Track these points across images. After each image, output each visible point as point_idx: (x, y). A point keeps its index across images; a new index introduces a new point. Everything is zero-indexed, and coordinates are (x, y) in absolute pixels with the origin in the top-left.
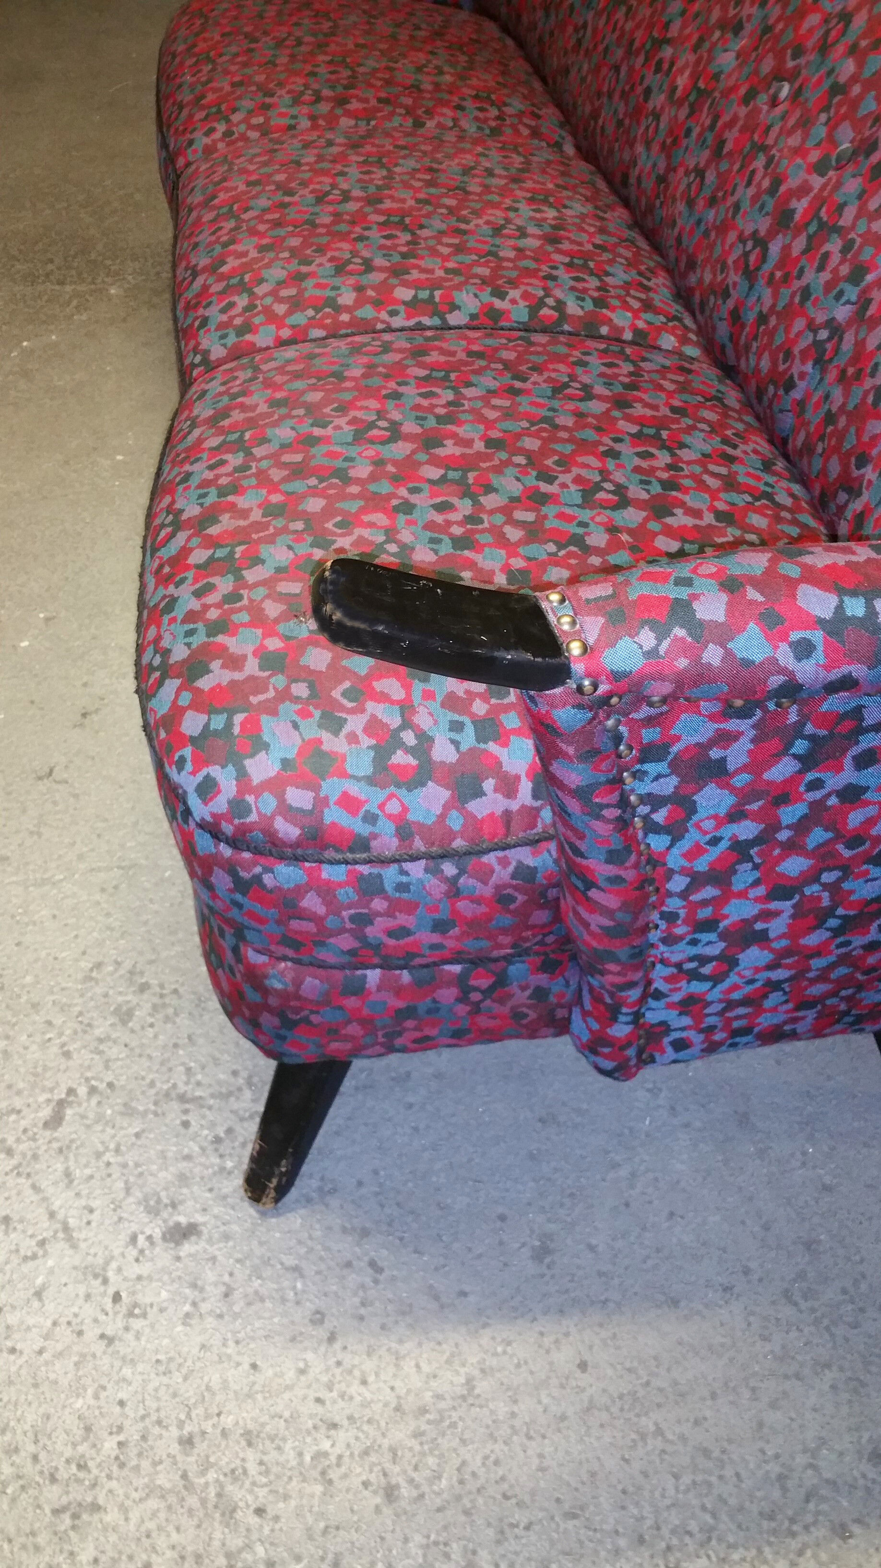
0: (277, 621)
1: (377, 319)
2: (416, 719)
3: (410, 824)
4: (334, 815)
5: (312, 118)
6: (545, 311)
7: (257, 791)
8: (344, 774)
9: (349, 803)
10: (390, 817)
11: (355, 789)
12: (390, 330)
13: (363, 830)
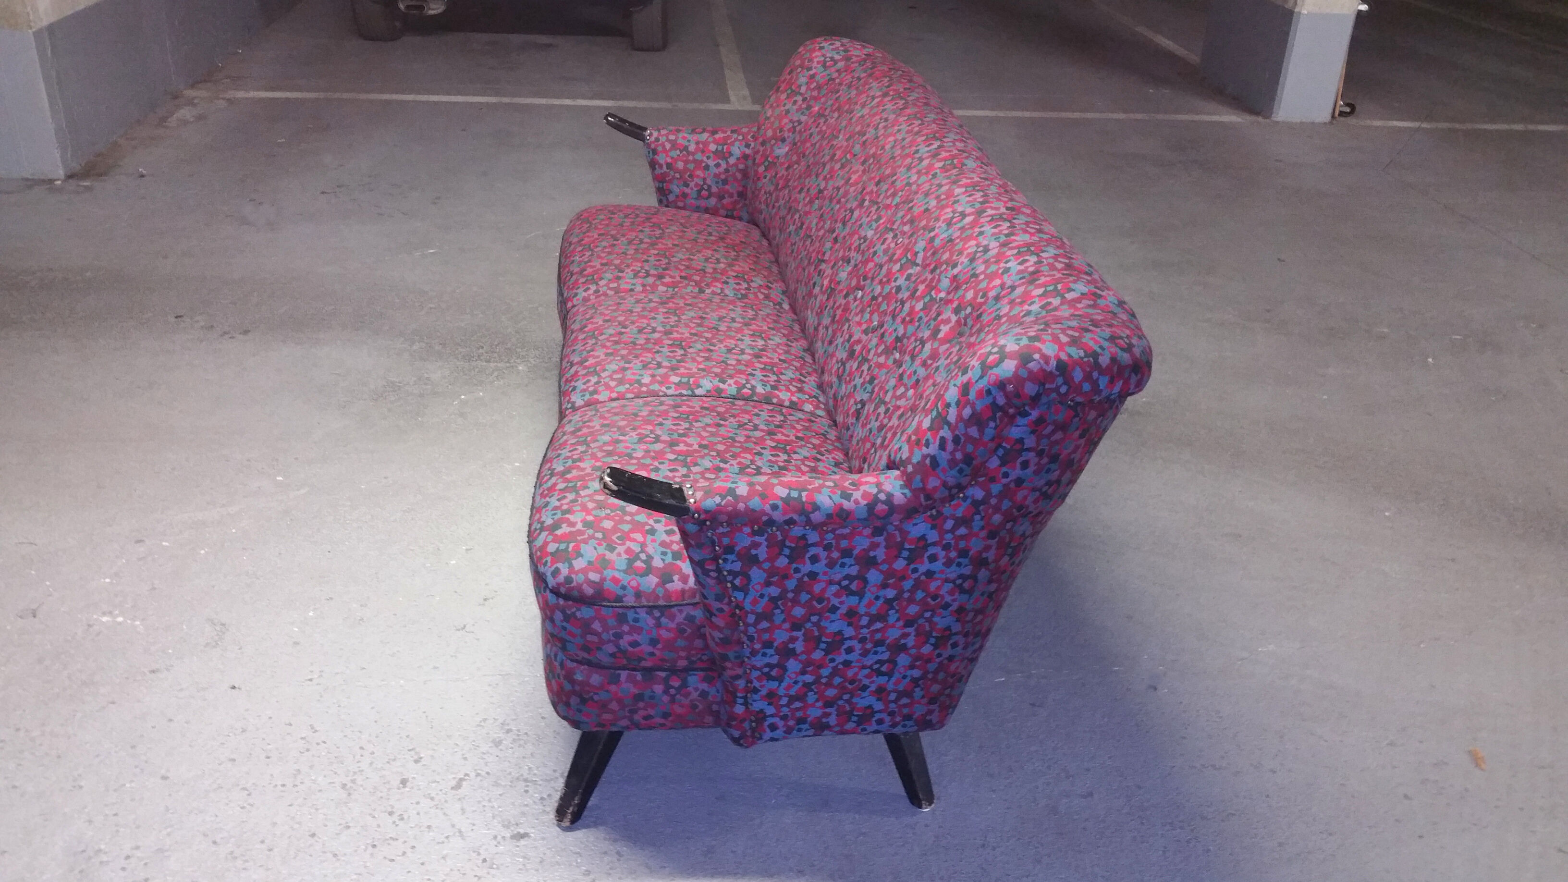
0: (592, 510)
1: (660, 390)
2: (647, 549)
3: (640, 592)
4: (608, 585)
5: (644, 286)
6: (745, 390)
7: (577, 573)
8: (613, 568)
9: (615, 580)
10: (632, 587)
11: (618, 575)
12: (666, 395)
13: (620, 592)
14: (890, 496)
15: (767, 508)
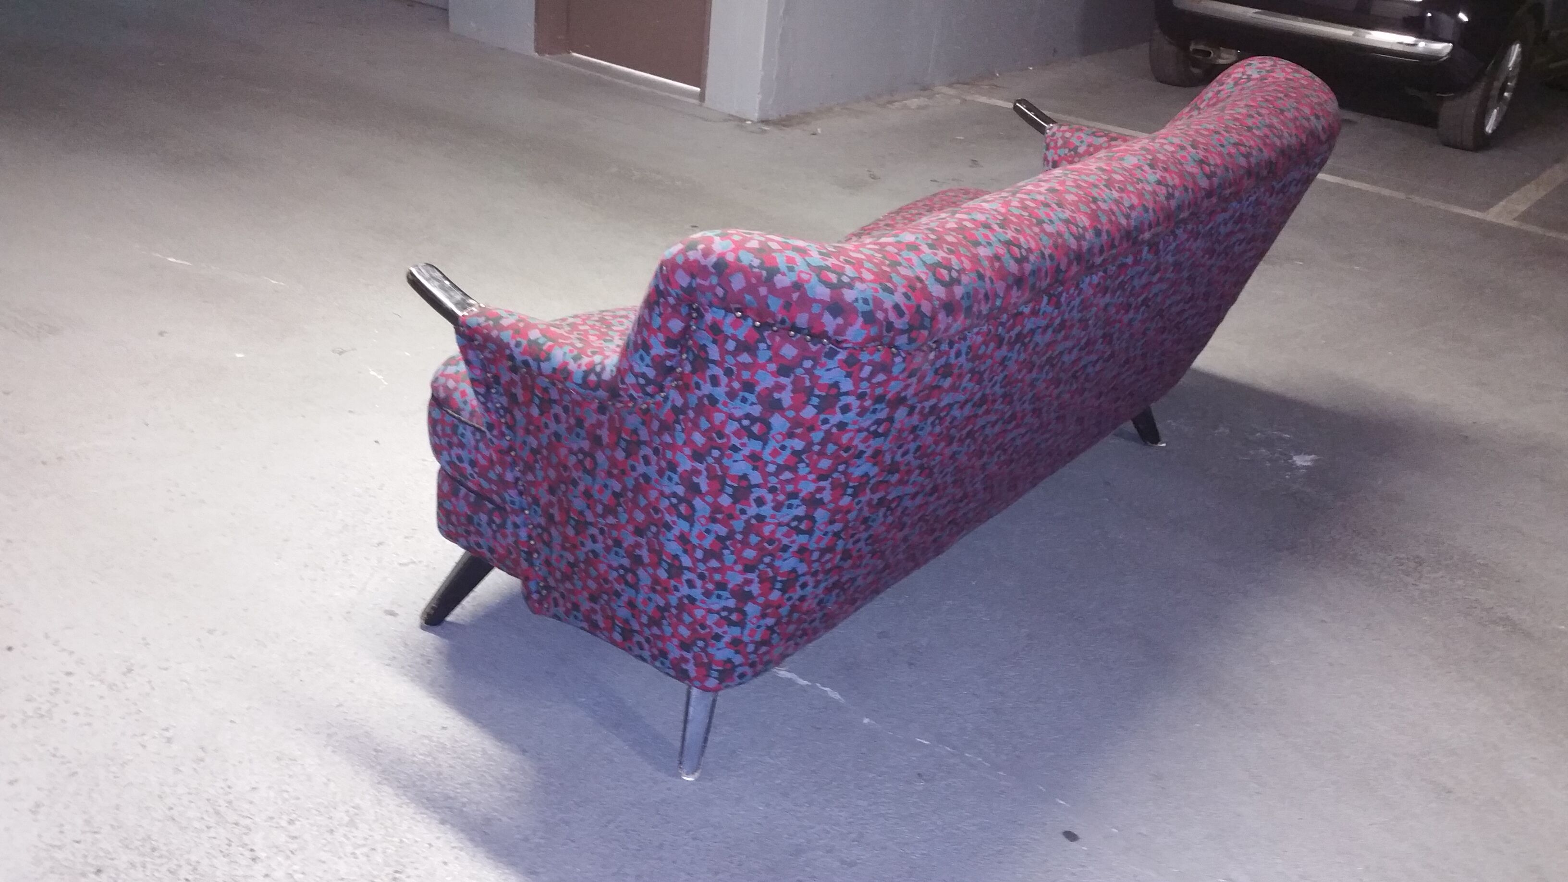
7: (443, 376)
9: (463, 394)
13: (462, 405)
14: (603, 369)
15: (512, 344)
